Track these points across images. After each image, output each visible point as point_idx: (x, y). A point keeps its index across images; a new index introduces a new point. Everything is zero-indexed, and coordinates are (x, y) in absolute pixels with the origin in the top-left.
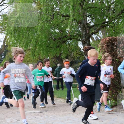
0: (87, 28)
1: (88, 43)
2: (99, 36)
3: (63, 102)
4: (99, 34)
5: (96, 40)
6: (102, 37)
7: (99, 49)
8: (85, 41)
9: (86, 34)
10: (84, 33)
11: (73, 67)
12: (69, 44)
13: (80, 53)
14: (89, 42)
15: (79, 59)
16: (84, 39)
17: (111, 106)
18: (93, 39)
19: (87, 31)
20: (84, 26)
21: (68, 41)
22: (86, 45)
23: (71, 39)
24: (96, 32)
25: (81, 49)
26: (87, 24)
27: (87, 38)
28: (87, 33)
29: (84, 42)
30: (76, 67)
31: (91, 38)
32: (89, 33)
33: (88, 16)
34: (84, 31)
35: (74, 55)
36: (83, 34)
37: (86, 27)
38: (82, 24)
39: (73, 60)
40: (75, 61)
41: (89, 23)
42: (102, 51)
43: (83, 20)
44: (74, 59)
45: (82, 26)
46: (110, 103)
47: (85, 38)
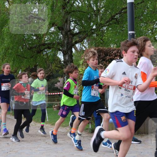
0: (70, 36)
1: (69, 53)
2: (84, 46)
3: (34, 125)
4: (84, 43)
5: (80, 50)
6: (87, 47)
7: (82, 61)
8: (67, 52)
9: (68, 43)
10: (66, 42)
11: (51, 82)
12: (47, 54)
13: (60, 66)
14: (71, 52)
15: (58, 72)
16: (65, 48)
17: (91, 130)
18: (76, 49)
19: (70, 39)
20: (66, 33)
21: (46, 50)
22: (68, 56)
23: (49, 48)
24: (81, 41)
25: (62, 61)
26: (70, 30)
27: (69, 47)
28: (70, 41)
29: (65, 52)
30: (54, 82)
31: (74, 48)
32: (71, 42)
33: (73, 21)
34: (67, 39)
35: (52, 68)
36: (64, 43)
37: (69, 34)
38: (64, 30)
39: (51, 74)
40: (53, 75)
41: (72, 30)
42: (85, 64)
43: (66, 26)
44: (51, 72)
45: (64, 33)
46: (90, 127)
47: (67, 47)
